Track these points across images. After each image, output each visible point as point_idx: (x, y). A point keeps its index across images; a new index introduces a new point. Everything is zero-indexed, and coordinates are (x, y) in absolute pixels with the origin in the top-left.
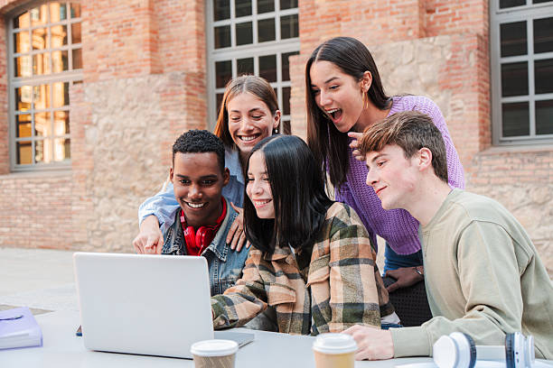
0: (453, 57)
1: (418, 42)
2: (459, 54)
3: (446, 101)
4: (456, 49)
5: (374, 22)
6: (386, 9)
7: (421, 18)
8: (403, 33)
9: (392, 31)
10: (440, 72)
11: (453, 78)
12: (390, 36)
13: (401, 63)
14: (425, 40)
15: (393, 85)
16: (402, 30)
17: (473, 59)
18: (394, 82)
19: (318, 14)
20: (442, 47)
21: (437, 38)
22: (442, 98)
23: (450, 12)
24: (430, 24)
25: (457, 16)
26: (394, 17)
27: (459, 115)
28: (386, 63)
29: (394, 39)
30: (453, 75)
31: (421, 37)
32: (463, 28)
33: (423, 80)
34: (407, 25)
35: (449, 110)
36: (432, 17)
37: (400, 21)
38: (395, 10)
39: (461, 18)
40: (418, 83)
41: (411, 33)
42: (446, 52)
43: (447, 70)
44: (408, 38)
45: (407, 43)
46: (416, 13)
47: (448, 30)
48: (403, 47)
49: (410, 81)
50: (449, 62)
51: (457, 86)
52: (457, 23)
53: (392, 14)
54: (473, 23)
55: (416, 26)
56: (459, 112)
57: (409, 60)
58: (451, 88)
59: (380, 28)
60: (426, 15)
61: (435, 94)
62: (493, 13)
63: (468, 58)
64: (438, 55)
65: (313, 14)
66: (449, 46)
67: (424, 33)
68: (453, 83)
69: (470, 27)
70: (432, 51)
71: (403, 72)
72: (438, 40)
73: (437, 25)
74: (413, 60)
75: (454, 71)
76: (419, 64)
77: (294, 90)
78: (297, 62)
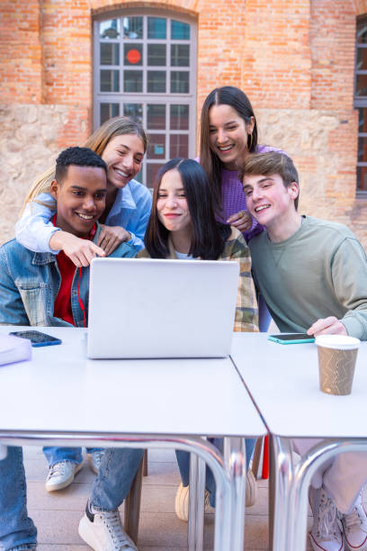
0: (69, 122)
1: (42, 107)
2: (74, 121)
4: (71, 117)
5: (4, 85)
6: (14, 76)
7: (43, 88)
8: (28, 98)
9: (19, 95)
10: (59, 133)
11: (70, 139)
12: (17, 98)
13: (26, 123)
14: (47, 106)
15: (19, 138)
16: (28, 95)
17: (84, 127)
18: (21, 136)
20: (61, 113)
21: (57, 106)
23: (64, 87)
24: (48, 94)
25: (70, 91)
26: (21, 83)
28: (14, 120)
29: (21, 101)
30: (68, 136)
31: (42, 103)
32: (75, 101)
33: (45, 138)
34: (32, 92)
36: (50, 89)
37: (26, 88)
38: (21, 78)
39: (72, 94)
41: (34, 99)
42: (63, 118)
43: (64, 132)
44: (33, 102)
45: (32, 106)
46: (39, 83)
47: (64, 101)
48: (28, 110)
49: (35, 137)
50: (66, 126)
52: (70, 96)
53: (19, 80)
54: (82, 99)
55: (39, 94)
57: (33, 120)
59: (8, 90)
60: (46, 87)
61: (54, 150)
62: (95, 94)
63: (81, 125)
64: (57, 119)
66: (67, 114)
67: (44, 101)
68: (68, 144)
69: (80, 101)
70: (52, 115)
71: (29, 129)
72: (58, 108)
73: (55, 96)
74: (37, 120)
75: (70, 134)
76: (42, 124)
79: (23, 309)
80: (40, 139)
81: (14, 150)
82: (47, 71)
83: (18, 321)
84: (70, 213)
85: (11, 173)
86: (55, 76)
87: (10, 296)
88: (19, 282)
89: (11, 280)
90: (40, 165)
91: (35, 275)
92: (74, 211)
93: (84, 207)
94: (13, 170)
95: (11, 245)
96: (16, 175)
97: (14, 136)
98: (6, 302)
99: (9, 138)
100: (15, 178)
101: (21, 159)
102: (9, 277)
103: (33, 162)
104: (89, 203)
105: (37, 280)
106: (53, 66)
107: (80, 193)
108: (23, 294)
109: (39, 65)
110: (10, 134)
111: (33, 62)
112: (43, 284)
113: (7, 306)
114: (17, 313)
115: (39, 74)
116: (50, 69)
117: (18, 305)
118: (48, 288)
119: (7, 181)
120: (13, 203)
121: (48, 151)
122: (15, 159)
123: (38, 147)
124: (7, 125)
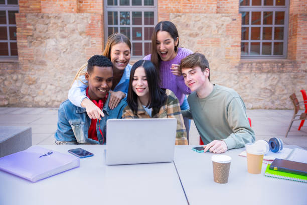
0: (92, 22)
1: (77, 15)
2: (94, 21)
3: (89, 40)
4: (93, 20)
5: (57, 3)
7: (77, 4)
8: (70, 10)
9: (65, 8)
10: (86, 28)
12: (64, 10)
13: (69, 23)
14: (80, 14)
15: (66, 31)
16: (69, 8)
17: (100, 24)
20: (87, 18)
21: (85, 14)
22: (87, 39)
23: (89, 4)
24: (80, 7)
25: (92, 6)
26: (66, 2)
27: (94, 46)
28: (63, 22)
29: (66, 12)
30: (92, 30)
31: (77, 12)
32: (95, 11)
33: (79, 30)
34: (72, 7)
35: (90, 44)
36: (81, 5)
37: (69, 4)
39: (93, 7)
40: (77, 31)
41: (73, 10)
42: (88, 20)
43: (90, 27)
44: (72, 12)
45: (72, 14)
46: (75, 2)
47: (88, 11)
48: (70, 16)
49: (74, 30)
50: (90, 24)
51: (94, 35)
52: (92, 8)
53: (65, 0)
54: (98, 10)
55: (75, 8)
56: (94, 45)
57: (73, 21)
58: (91, 35)
59: (59, 6)
60: (79, 3)
61: (84, 37)
62: (105, 7)
63: (98, 24)
64: (85, 21)
66: (90, 18)
67: (78, 11)
68: (92, 33)
69: (97, 11)
70: (83, 19)
71: (70, 26)
72: (85, 15)
73: (84, 8)
74: (75, 22)
75: (92, 28)
76: (78, 23)
77: (17, 29)
78: (20, 16)
79: (73, 134)
81: (64, 37)
83: (71, 140)
84: (95, 89)
85: (62, 49)
87: (66, 128)
88: (71, 122)
89: (67, 120)
90: (78, 45)
91: (78, 118)
92: (97, 88)
93: (102, 86)
95: (66, 103)
96: (64, 50)
97: (63, 30)
98: (65, 131)
99: (60, 31)
100: (64, 52)
101: (67, 42)
102: (66, 119)
103: (73, 43)
104: (104, 85)
105: (79, 120)
107: (100, 80)
108: (73, 127)
110: (61, 29)
112: (82, 123)
113: (65, 133)
114: (70, 136)
117: (71, 132)
118: (85, 125)
119: (60, 53)
120: (64, 65)
121: (81, 38)
122: (64, 42)
123: (76, 36)
124: (59, 24)
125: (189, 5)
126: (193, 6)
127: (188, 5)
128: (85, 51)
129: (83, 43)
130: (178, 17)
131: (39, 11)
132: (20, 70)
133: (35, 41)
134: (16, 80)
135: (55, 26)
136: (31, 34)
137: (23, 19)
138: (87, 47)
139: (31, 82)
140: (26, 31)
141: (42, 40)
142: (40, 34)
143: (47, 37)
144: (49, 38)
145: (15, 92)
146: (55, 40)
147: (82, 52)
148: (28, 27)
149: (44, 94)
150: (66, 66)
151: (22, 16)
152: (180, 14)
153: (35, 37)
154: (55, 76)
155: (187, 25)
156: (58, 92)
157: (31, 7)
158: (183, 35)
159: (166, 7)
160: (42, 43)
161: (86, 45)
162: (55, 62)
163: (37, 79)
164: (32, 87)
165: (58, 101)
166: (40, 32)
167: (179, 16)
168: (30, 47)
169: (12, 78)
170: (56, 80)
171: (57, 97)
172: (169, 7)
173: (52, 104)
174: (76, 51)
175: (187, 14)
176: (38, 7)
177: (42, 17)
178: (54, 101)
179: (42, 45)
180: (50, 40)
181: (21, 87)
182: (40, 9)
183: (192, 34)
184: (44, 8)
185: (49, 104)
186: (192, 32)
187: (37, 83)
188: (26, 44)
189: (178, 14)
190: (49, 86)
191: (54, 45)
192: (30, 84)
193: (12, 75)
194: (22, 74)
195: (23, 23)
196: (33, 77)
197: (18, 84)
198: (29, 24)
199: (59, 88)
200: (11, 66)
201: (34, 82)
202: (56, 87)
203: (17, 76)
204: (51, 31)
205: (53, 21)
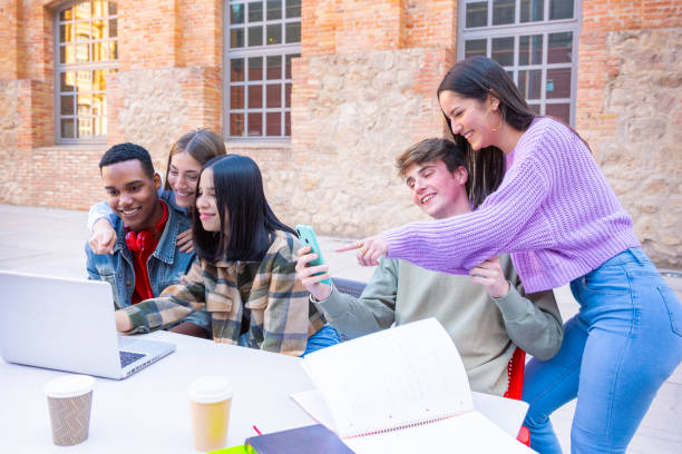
0: (426, 66)
1: (398, 52)
2: (432, 64)
3: (418, 103)
4: (428, 60)
5: (363, 32)
6: (372, 23)
7: (401, 32)
8: (386, 43)
9: (377, 42)
10: (415, 78)
12: (375, 45)
13: (383, 69)
14: (403, 51)
15: (376, 86)
16: (385, 41)
17: (441, 69)
18: (377, 84)
19: (317, 23)
20: (417, 57)
22: (415, 100)
23: (425, 28)
24: (408, 37)
25: (431, 32)
26: (379, 30)
27: (428, 115)
28: (371, 68)
29: (378, 48)
30: (425, 81)
31: (400, 48)
32: (435, 42)
33: (401, 84)
34: (390, 38)
35: (421, 111)
36: (410, 31)
37: (384, 34)
38: (380, 24)
39: (433, 34)
41: (392, 44)
42: (420, 61)
43: (421, 76)
44: (390, 48)
45: (388, 52)
46: (397, 27)
47: (424, 43)
48: (385, 58)
49: (391, 84)
50: (422, 70)
51: (427, 91)
52: (431, 37)
53: (378, 27)
54: (445, 39)
55: (397, 38)
56: (428, 112)
57: (390, 66)
58: (423, 92)
59: (367, 38)
60: (406, 30)
61: (410, 96)
62: (460, 30)
63: (438, 67)
64: (414, 64)
65: (314, 23)
66: (424, 57)
67: (403, 45)
68: (425, 88)
69: (440, 41)
70: (409, 60)
71: (384, 76)
72: (414, 51)
73: (415, 38)
74: (393, 66)
75: (426, 78)
76: (398, 70)
77: (294, 87)
78: (298, 64)
80: (396, 86)
81: (371, 99)
82: (407, 13)
85: (367, 123)
86: (415, 17)
90: (395, 113)
94: (368, 119)
96: (371, 124)
97: (371, 85)
99: (366, 86)
100: (370, 128)
101: (376, 107)
103: (388, 111)
106: (414, 6)
109: (398, 8)
110: (367, 82)
111: (392, 6)
115: (397, 17)
116: (411, 10)
119: (363, 131)
120: (367, 153)
121: (404, 98)
122: (371, 108)
123: (394, 95)
124: (364, 74)
125: (663, 8)
126: (675, 10)
127: (659, 7)
128: (411, 125)
129: (407, 108)
130: (629, 40)
131: (332, 52)
132: (293, 164)
133: (319, 108)
134: (285, 182)
135: (356, 77)
136: (313, 95)
137: (304, 67)
138: (414, 118)
139: (309, 186)
140: (306, 90)
141: (333, 106)
142: (329, 94)
143: (341, 99)
144: (344, 101)
145: (282, 204)
146: (354, 104)
147: (403, 128)
148: (311, 82)
149: (330, 210)
150: (372, 155)
151: (303, 63)
152: (637, 32)
153: (321, 99)
154: (351, 174)
155: (654, 57)
156: (355, 207)
157: (321, 44)
158: (642, 83)
159: (602, 20)
160: (331, 112)
161: (412, 113)
162: (354, 149)
163: (319, 181)
164: (310, 194)
165: (353, 226)
166: (330, 90)
167: (631, 37)
168: (312, 119)
169: (279, 176)
170: (353, 183)
171: (351, 216)
172: (609, 19)
173: (344, 229)
174: (393, 125)
175: (654, 31)
176: (331, 43)
177: (335, 62)
178: (346, 225)
179: (333, 115)
180: (346, 105)
181: (292, 194)
182: (334, 48)
183: (667, 79)
184: (340, 45)
185: (338, 229)
186: (667, 74)
187: (318, 187)
188: (306, 114)
189: (631, 32)
190: (340, 196)
191: (353, 115)
192: (308, 190)
193: (280, 172)
194: (296, 170)
195: (302, 76)
196: (312, 176)
197: (288, 188)
198: (313, 77)
199: (356, 200)
200: (278, 154)
201: (314, 185)
202: (351, 198)
203: (288, 174)
204: (349, 88)
205: (353, 67)
